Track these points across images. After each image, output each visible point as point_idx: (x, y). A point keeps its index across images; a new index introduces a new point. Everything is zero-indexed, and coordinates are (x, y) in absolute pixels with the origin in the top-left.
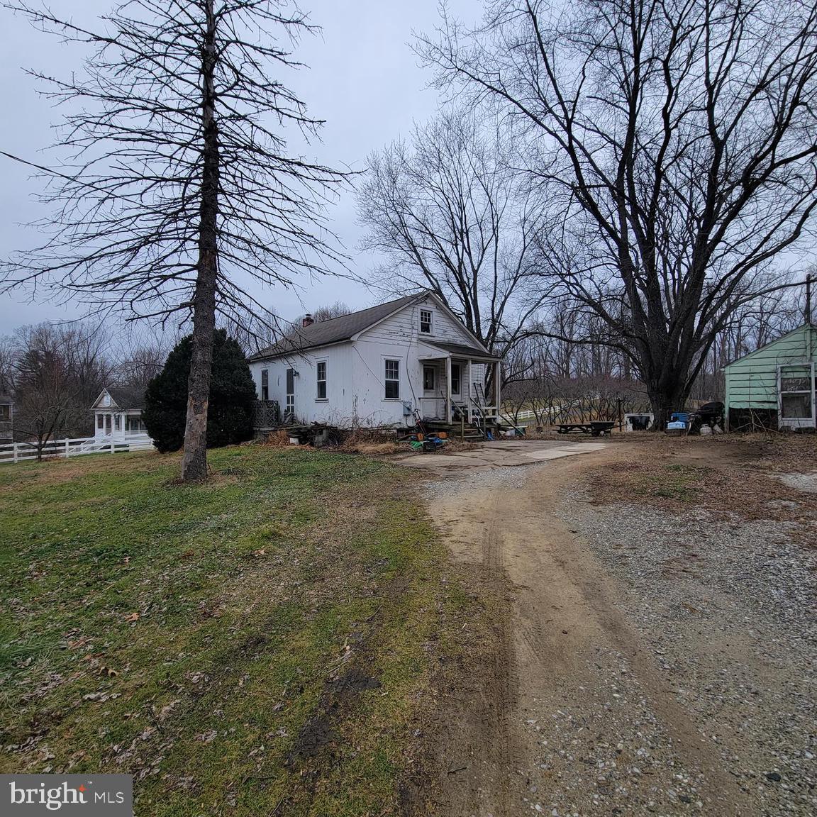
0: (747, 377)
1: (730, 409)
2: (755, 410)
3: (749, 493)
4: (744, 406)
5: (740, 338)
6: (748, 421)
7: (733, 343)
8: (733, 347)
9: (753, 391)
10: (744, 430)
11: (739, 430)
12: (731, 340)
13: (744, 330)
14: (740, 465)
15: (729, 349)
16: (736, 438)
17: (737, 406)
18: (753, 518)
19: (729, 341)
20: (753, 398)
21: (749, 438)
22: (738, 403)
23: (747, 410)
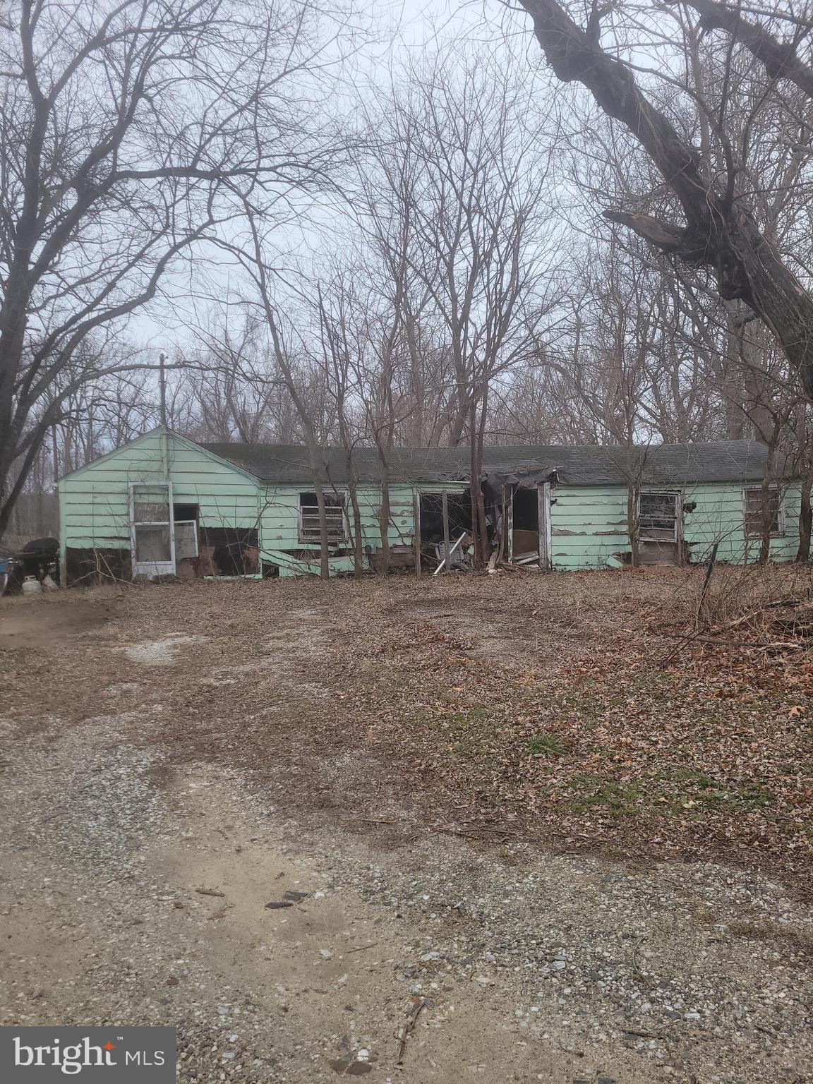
0: (89, 498)
1: (68, 549)
2: (101, 551)
3: (81, 679)
4: (87, 545)
5: (92, 438)
6: (92, 567)
7: (81, 445)
8: (82, 451)
9: (99, 521)
10: (87, 583)
11: (80, 581)
12: (79, 440)
13: (97, 426)
14: (75, 637)
15: (77, 453)
16: (75, 595)
17: (77, 545)
18: (81, 717)
19: (75, 441)
20: (98, 532)
21: (94, 594)
22: (79, 541)
23: (91, 550)
